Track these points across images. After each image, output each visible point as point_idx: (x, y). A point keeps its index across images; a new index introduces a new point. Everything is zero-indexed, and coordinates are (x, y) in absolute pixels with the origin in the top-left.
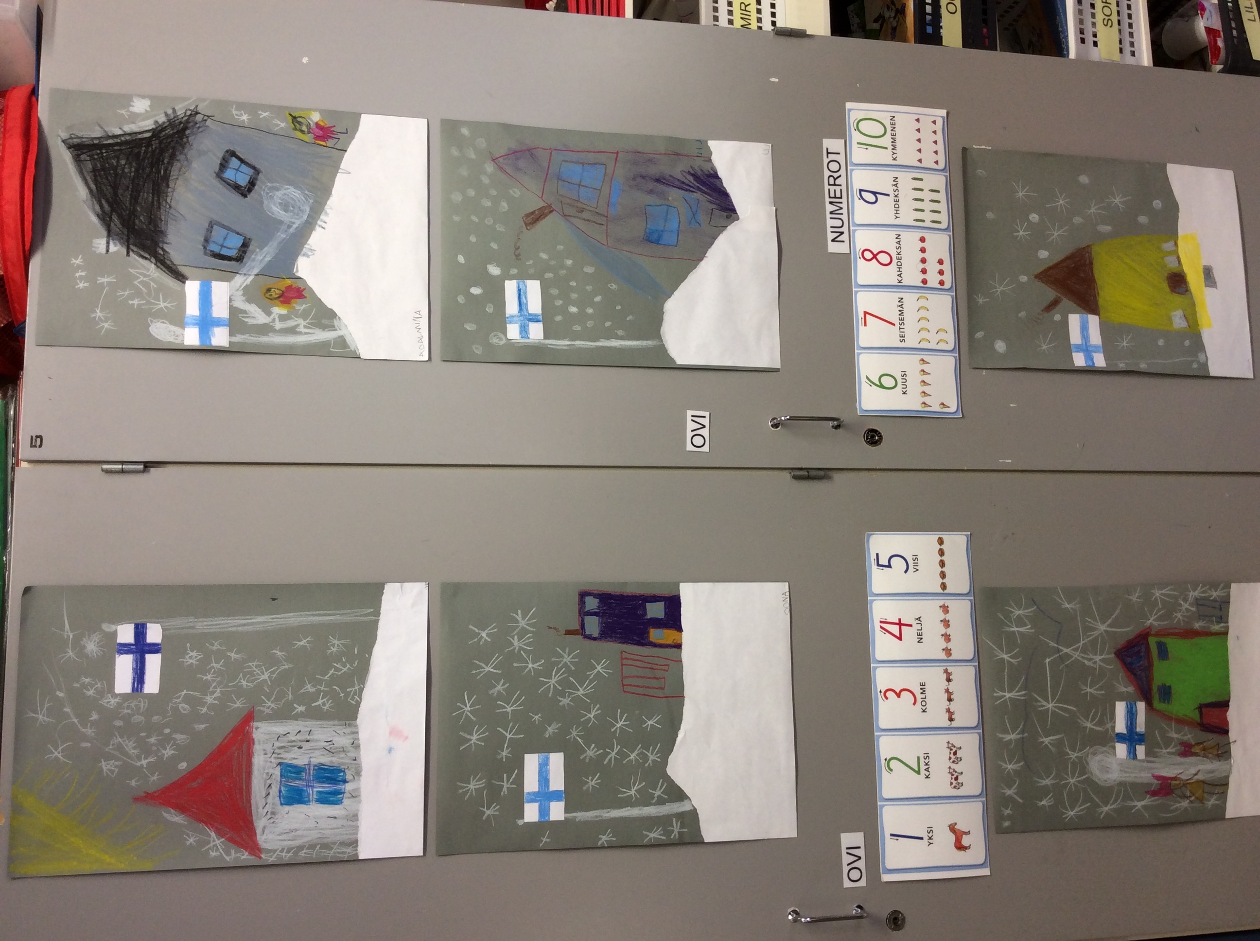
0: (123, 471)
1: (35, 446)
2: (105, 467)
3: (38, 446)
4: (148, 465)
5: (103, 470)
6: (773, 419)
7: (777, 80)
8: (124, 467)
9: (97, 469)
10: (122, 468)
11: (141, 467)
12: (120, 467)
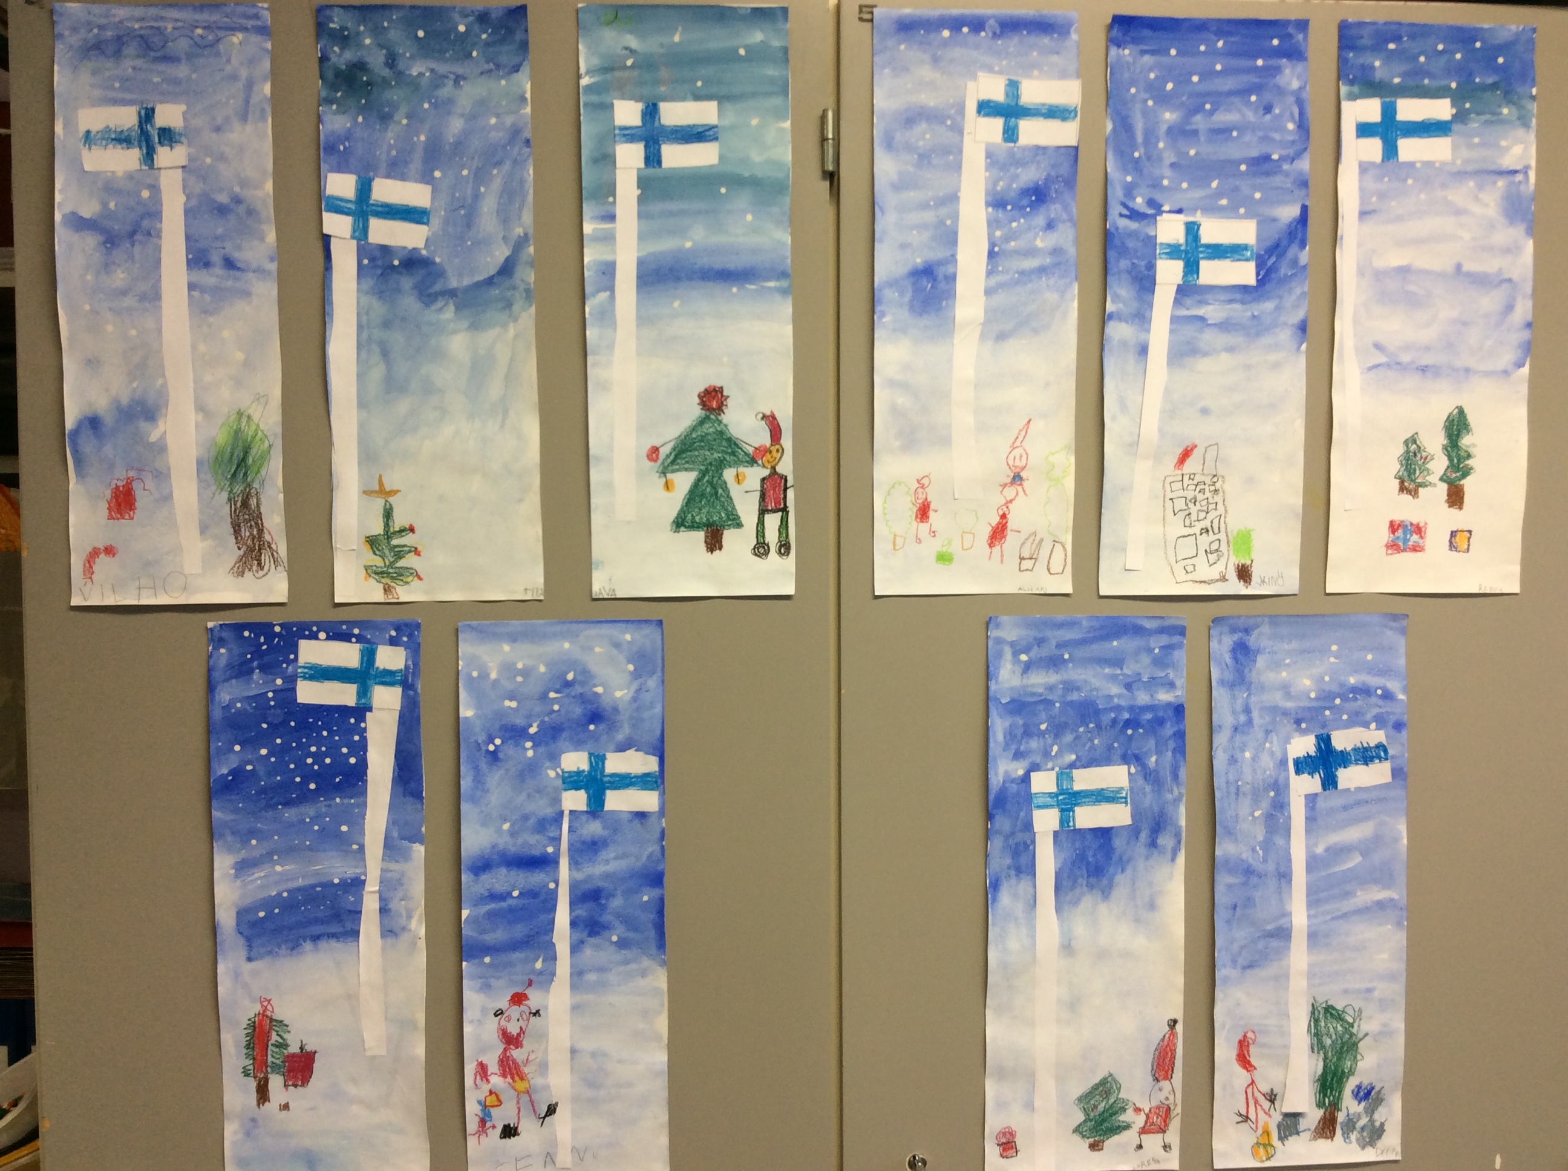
0: (824, 139)
1: (861, 12)
2: (830, 115)
3: (862, 15)
4: (832, 177)
5: (825, 112)
6: (924, 1162)
7: (1498, 1166)
8: (830, 141)
9: (830, 103)
10: (828, 139)
11: (830, 167)
12: (830, 136)
